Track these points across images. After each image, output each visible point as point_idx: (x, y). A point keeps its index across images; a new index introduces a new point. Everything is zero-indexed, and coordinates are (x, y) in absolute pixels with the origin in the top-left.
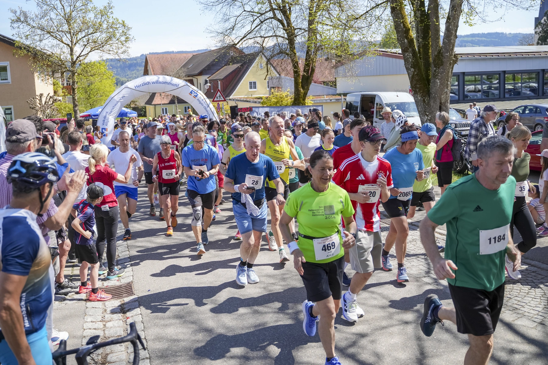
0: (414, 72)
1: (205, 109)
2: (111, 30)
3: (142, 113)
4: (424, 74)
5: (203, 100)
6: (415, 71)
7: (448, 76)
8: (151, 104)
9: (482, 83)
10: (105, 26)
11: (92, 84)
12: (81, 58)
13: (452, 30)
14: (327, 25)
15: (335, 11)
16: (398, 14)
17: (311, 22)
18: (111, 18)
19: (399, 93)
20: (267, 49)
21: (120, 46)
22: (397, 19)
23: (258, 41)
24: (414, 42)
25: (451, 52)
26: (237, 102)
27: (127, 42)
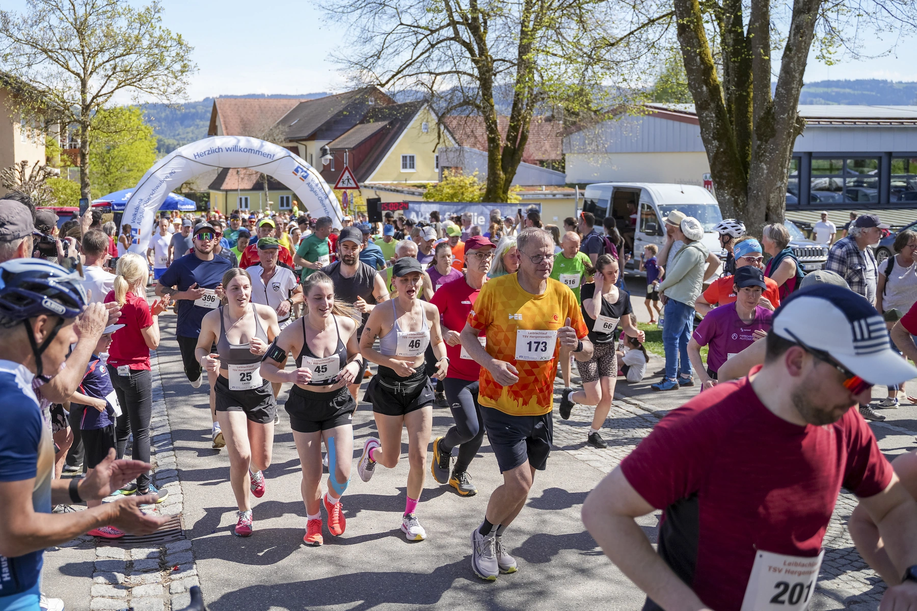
0: (718, 148)
1: (321, 201)
2: (156, 51)
3: (202, 203)
4: (737, 152)
5: (317, 185)
6: (720, 145)
7: (783, 157)
8: (219, 189)
9: (845, 175)
10: (145, 43)
11: (114, 147)
12: (100, 99)
13: (795, 71)
14: (556, 55)
15: (571, 30)
16: (691, 38)
17: (524, 49)
18: (157, 29)
19: (685, 188)
20: (440, 97)
21: (171, 80)
22: (689, 48)
23: (423, 81)
24: (720, 92)
25: (790, 112)
26: (378, 192)
27: (184, 74)
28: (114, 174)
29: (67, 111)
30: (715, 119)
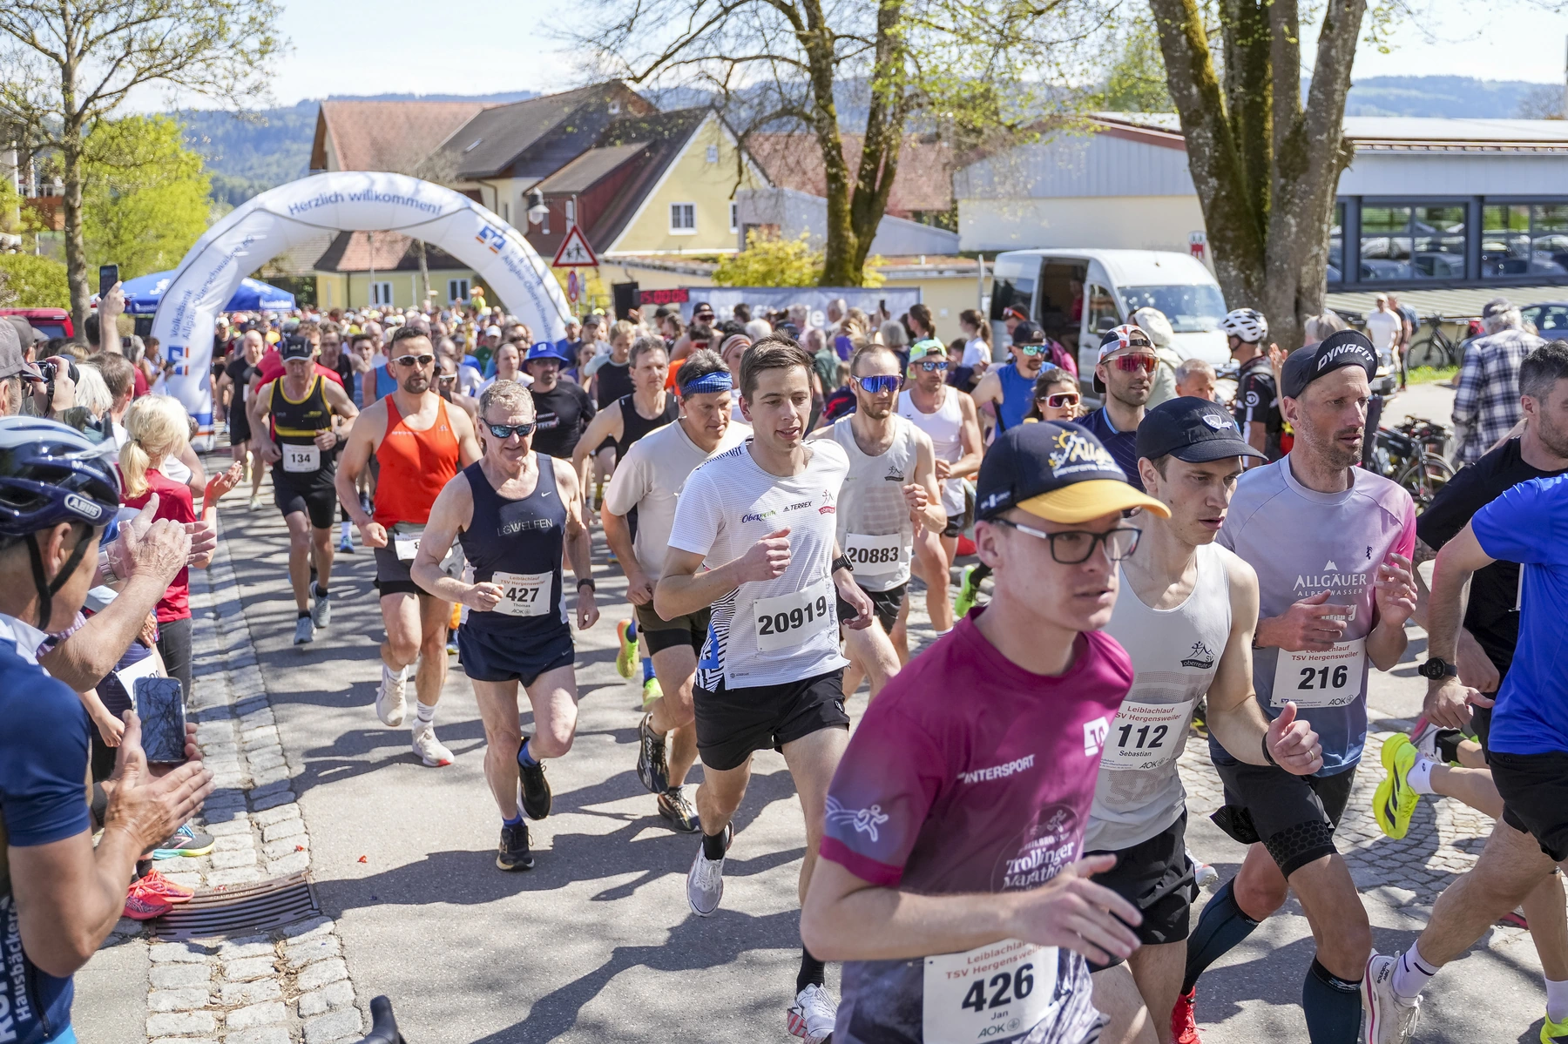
0: (1218, 190)
1: (531, 289)
2: (210, 12)
3: (303, 296)
4: (1247, 197)
5: (521, 260)
6: (1221, 186)
7: (1322, 206)
8: (333, 269)
9: (1414, 233)
11: (127, 193)
12: (101, 104)
13: (1338, 62)
14: (943, 29)
16: (1172, 3)
17: (887, 18)
19: (1161, 256)
20: (740, 100)
21: (240, 67)
22: (1168, 21)
23: (710, 73)
24: (1218, 97)
25: (1332, 131)
26: (631, 271)
27: (267, 57)
28: (129, 244)
29: (34, 127)
30: (1212, 142)
